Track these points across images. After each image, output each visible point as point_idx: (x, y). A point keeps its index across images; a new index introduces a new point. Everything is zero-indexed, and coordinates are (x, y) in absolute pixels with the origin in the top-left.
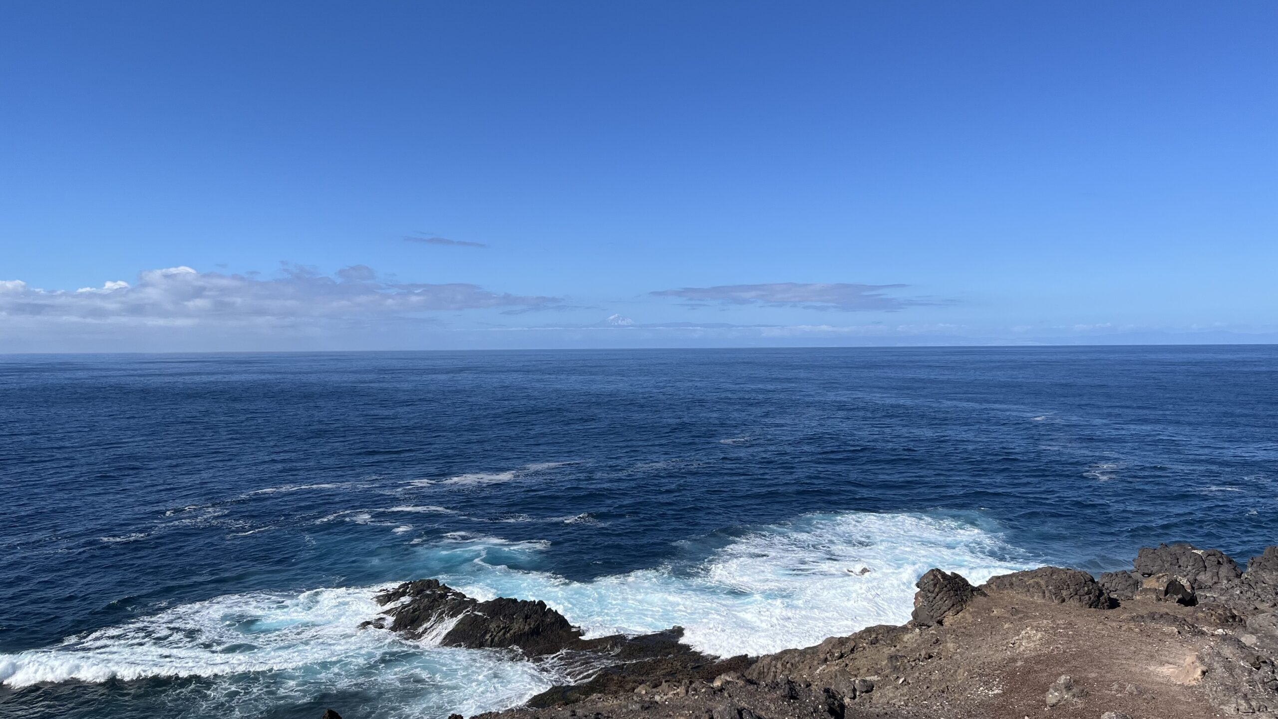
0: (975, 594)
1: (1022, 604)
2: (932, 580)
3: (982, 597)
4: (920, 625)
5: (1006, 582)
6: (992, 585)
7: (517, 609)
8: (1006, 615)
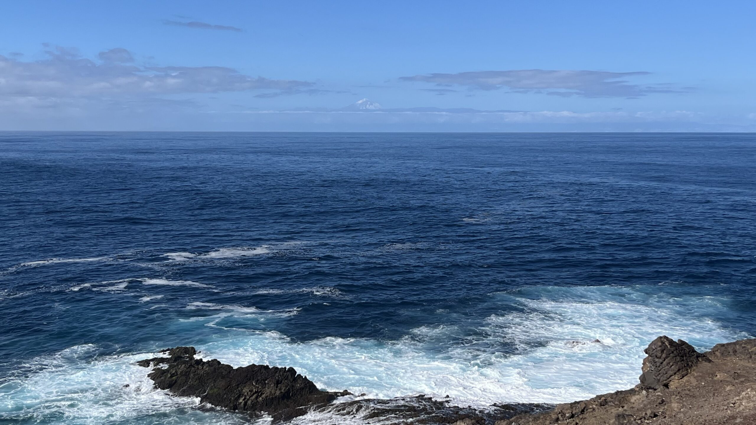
0: (700, 360)
1: (744, 370)
2: (660, 346)
3: (707, 363)
4: (648, 389)
5: (730, 349)
6: (717, 353)
7: (268, 376)
8: (728, 379)
